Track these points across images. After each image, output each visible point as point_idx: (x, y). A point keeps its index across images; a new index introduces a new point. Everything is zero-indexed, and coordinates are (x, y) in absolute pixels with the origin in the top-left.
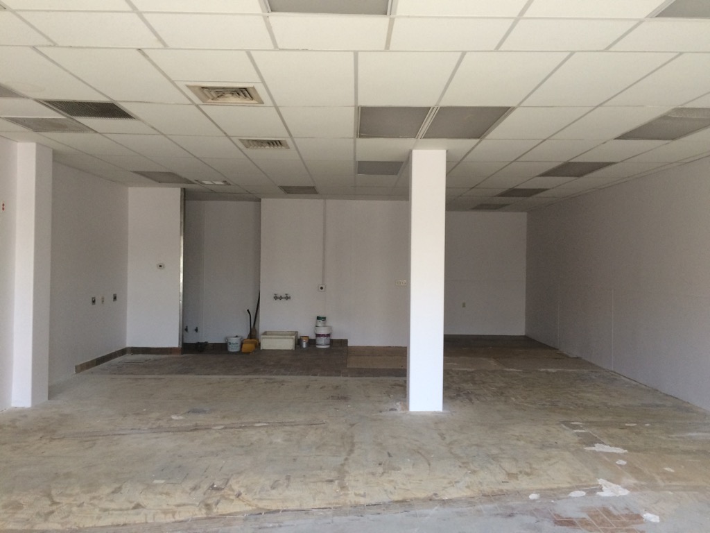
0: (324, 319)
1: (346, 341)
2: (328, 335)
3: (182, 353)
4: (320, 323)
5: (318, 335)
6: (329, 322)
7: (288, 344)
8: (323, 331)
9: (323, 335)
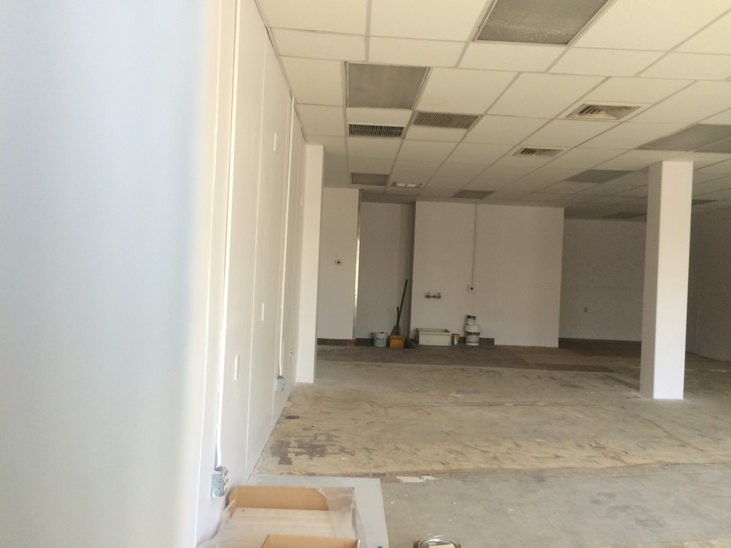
0: (474, 318)
1: (492, 340)
2: (478, 334)
3: (356, 345)
4: (471, 322)
5: (470, 334)
6: (478, 321)
7: (444, 341)
8: (473, 329)
9: (475, 334)
